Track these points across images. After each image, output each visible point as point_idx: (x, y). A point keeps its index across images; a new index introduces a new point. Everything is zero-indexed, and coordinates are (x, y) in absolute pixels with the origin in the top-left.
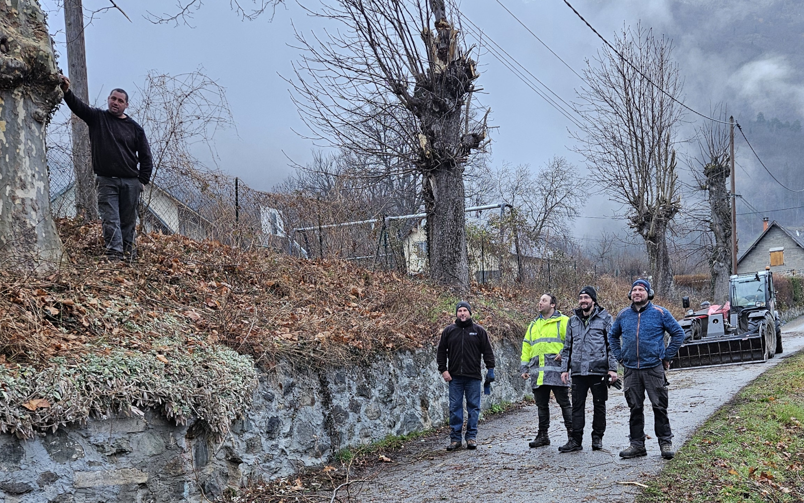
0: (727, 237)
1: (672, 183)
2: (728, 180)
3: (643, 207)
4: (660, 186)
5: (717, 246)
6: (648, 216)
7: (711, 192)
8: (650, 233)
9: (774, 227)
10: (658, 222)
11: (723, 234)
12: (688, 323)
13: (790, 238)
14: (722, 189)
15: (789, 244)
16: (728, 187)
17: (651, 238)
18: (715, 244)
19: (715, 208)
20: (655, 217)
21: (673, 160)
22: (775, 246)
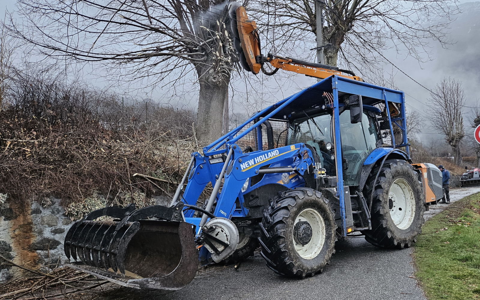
1: (462, 128)
3: (451, 136)
4: (457, 128)
6: (453, 139)
8: (453, 144)
10: (456, 141)
12: (467, 174)
17: (454, 146)
20: (455, 139)
21: (462, 120)
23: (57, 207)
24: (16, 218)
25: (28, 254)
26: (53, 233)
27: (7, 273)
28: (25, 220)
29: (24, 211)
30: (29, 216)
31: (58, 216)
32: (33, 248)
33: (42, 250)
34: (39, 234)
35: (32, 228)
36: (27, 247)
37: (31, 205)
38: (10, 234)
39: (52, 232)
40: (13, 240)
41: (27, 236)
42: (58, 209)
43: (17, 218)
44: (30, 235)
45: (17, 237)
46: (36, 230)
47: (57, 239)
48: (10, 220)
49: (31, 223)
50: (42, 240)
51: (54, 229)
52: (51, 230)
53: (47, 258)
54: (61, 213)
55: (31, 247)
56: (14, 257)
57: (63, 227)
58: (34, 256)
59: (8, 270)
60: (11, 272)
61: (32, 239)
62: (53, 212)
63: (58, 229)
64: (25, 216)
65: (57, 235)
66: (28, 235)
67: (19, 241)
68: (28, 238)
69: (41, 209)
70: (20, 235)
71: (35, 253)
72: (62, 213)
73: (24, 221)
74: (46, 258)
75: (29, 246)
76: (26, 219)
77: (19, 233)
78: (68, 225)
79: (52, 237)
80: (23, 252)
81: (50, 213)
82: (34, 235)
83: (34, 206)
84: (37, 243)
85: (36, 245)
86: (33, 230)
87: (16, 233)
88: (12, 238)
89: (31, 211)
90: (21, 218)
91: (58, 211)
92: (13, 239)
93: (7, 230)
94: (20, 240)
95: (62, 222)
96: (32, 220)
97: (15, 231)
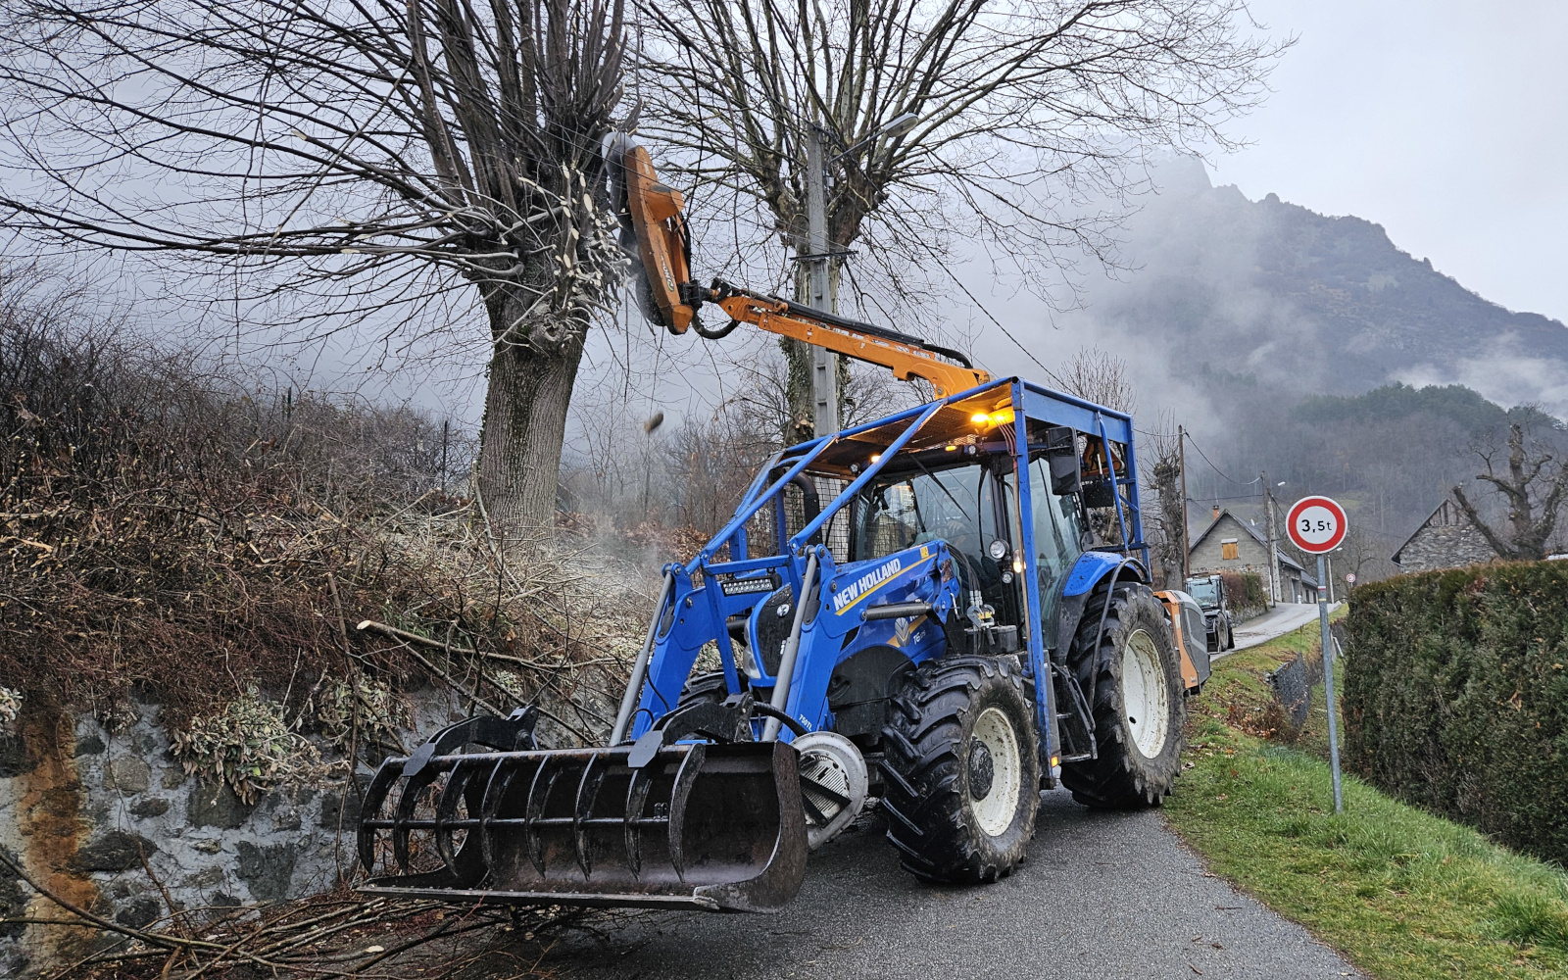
0: (1178, 535)
2: (1178, 481)
5: (1169, 545)
7: (1161, 492)
9: (1225, 516)
11: (1173, 533)
13: (1244, 529)
14: (1172, 489)
15: (1242, 536)
16: (1178, 488)
18: (1166, 542)
19: (1165, 509)
20: (1113, 521)
22: (1227, 537)
23: (148, 732)
24: (33, 766)
25: (68, 886)
26: (136, 816)
27: (12, 951)
28: (59, 772)
29: (54, 746)
30: (70, 761)
31: (149, 759)
32: (82, 866)
33: (107, 870)
34: (98, 820)
35: (78, 798)
36: (66, 861)
37: (76, 725)
38: (19, 819)
39: (133, 812)
40: (27, 840)
41: (63, 829)
42: (149, 737)
43: (35, 768)
44: (72, 823)
45: (37, 829)
46: (89, 808)
47: (146, 835)
48: (16, 775)
49: (76, 785)
50: (107, 839)
51: (138, 802)
52: (131, 805)
53: (123, 897)
54: (158, 751)
55: (77, 861)
56: (31, 897)
57: (162, 796)
58: (87, 892)
59: (15, 938)
60: (23, 947)
61: (79, 835)
62: (136, 749)
63: (150, 803)
64: (58, 762)
65: (147, 821)
66: (67, 822)
67: (41, 844)
68: (69, 834)
69: (103, 737)
70: (44, 822)
71: (89, 882)
72: (161, 750)
73: (55, 778)
74: (118, 897)
75: (72, 859)
76: (62, 773)
77: (43, 818)
78: (177, 788)
79: (134, 827)
80: (55, 878)
81: (128, 751)
82: (84, 822)
83: (84, 729)
84: (91, 849)
85: (90, 856)
86: (81, 807)
87: (35, 816)
88: (25, 833)
89: (75, 744)
90: (47, 771)
91: (150, 744)
92: (26, 837)
93: (9, 809)
94: (48, 841)
95: (162, 779)
96: (78, 774)
97: (30, 810)
